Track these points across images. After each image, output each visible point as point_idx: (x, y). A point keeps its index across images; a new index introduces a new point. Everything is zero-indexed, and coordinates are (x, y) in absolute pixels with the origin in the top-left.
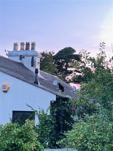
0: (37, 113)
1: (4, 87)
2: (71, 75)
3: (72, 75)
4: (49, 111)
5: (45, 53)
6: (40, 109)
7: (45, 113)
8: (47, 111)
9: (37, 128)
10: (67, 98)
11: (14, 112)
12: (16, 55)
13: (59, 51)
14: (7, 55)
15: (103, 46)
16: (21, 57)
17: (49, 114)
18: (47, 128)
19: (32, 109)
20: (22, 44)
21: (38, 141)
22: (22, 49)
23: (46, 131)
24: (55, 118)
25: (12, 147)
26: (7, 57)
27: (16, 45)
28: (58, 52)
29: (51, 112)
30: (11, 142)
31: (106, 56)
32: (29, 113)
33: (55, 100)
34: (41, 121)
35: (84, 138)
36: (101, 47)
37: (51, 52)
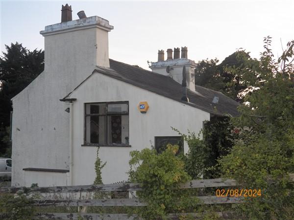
0: (186, 138)
1: (141, 107)
2: (245, 91)
3: (247, 91)
4: (202, 135)
5: (206, 62)
6: (189, 132)
7: (197, 138)
8: (199, 136)
9: (188, 157)
10: (227, 117)
11: (157, 138)
12: (162, 67)
13: (227, 58)
14: (150, 67)
15: (269, 42)
16: (169, 69)
17: (201, 138)
18: (200, 158)
19: (180, 134)
20: (169, 51)
21: (183, 171)
22: (169, 58)
23: (198, 161)
24: (210, 144)
25: (151, 178)
26: (150, 70)
27: (161, 53)
28: (224, 59)
29: (205, 136)
30: (149, 172)
31: (273, 55)
32: (176, 139)
33: (209, 120)
34: (192, 148)
35: (242, 164)
36: (266, 43)
37: (214, 59)
